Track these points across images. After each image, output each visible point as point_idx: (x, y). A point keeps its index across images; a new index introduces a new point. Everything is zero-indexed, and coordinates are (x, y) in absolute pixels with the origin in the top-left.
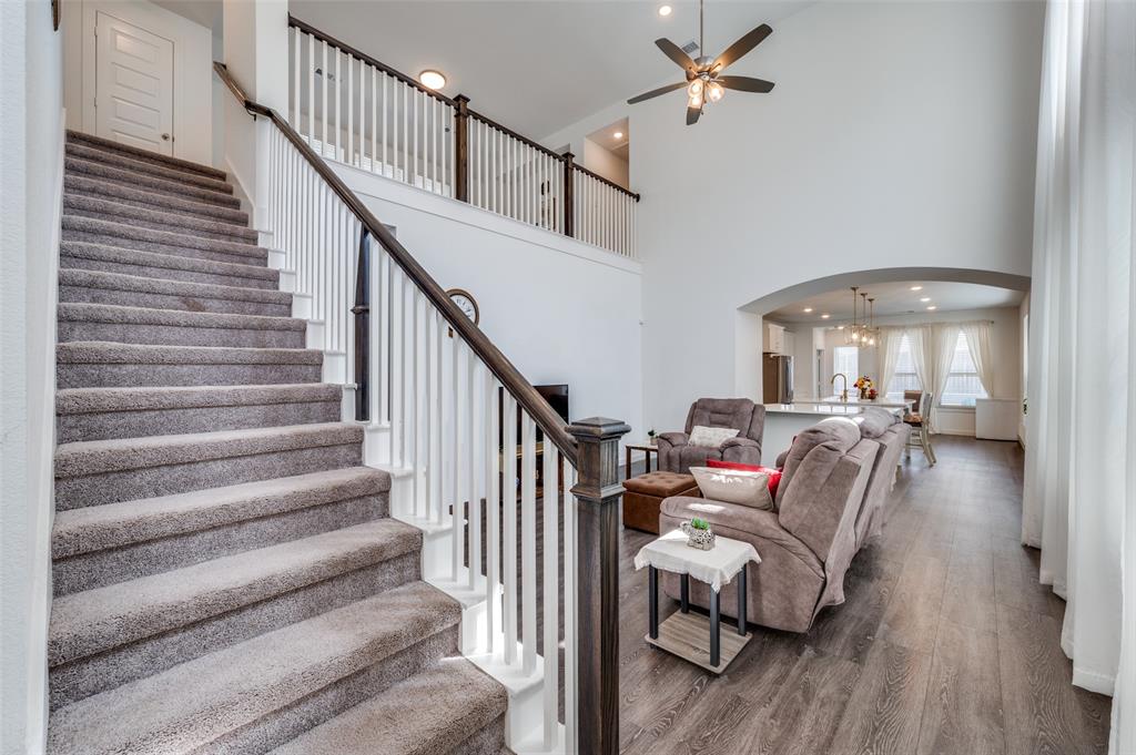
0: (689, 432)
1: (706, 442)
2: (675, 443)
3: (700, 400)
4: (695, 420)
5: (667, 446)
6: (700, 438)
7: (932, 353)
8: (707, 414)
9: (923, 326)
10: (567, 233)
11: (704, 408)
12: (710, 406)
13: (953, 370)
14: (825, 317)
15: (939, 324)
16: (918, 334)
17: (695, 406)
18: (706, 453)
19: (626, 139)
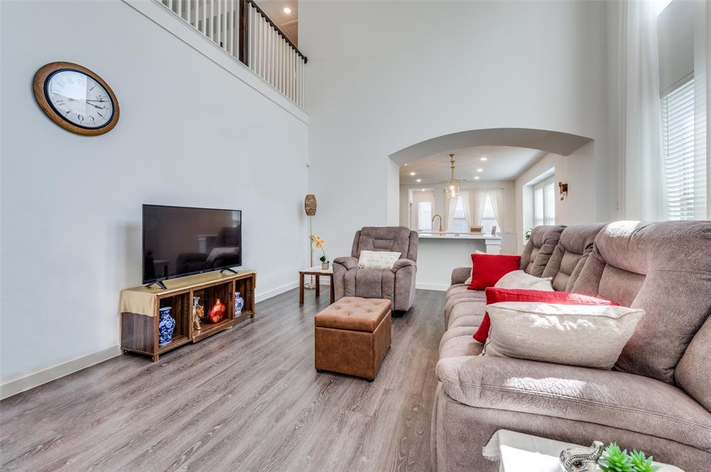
0: (356, 255)
1: (374, 264)
2: (349, 266)
3: (364, 229)
4: (361, 246)
5: (342, 270)
6: (369, 261)
7: (474, 206)
8: (371, 240)
9: (468, 189)
10: (241, 59)
11: (368, 235)
12: (374, 233)
13: (484, 216)
14: (419, 181)
15: (476, 189)
16: (466, 194)
17: (359, 234)
18: (380, 274)
19: (295, 15)
